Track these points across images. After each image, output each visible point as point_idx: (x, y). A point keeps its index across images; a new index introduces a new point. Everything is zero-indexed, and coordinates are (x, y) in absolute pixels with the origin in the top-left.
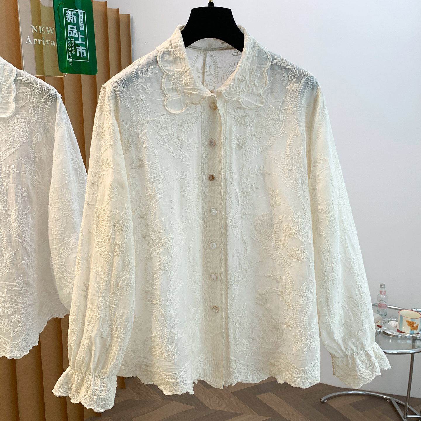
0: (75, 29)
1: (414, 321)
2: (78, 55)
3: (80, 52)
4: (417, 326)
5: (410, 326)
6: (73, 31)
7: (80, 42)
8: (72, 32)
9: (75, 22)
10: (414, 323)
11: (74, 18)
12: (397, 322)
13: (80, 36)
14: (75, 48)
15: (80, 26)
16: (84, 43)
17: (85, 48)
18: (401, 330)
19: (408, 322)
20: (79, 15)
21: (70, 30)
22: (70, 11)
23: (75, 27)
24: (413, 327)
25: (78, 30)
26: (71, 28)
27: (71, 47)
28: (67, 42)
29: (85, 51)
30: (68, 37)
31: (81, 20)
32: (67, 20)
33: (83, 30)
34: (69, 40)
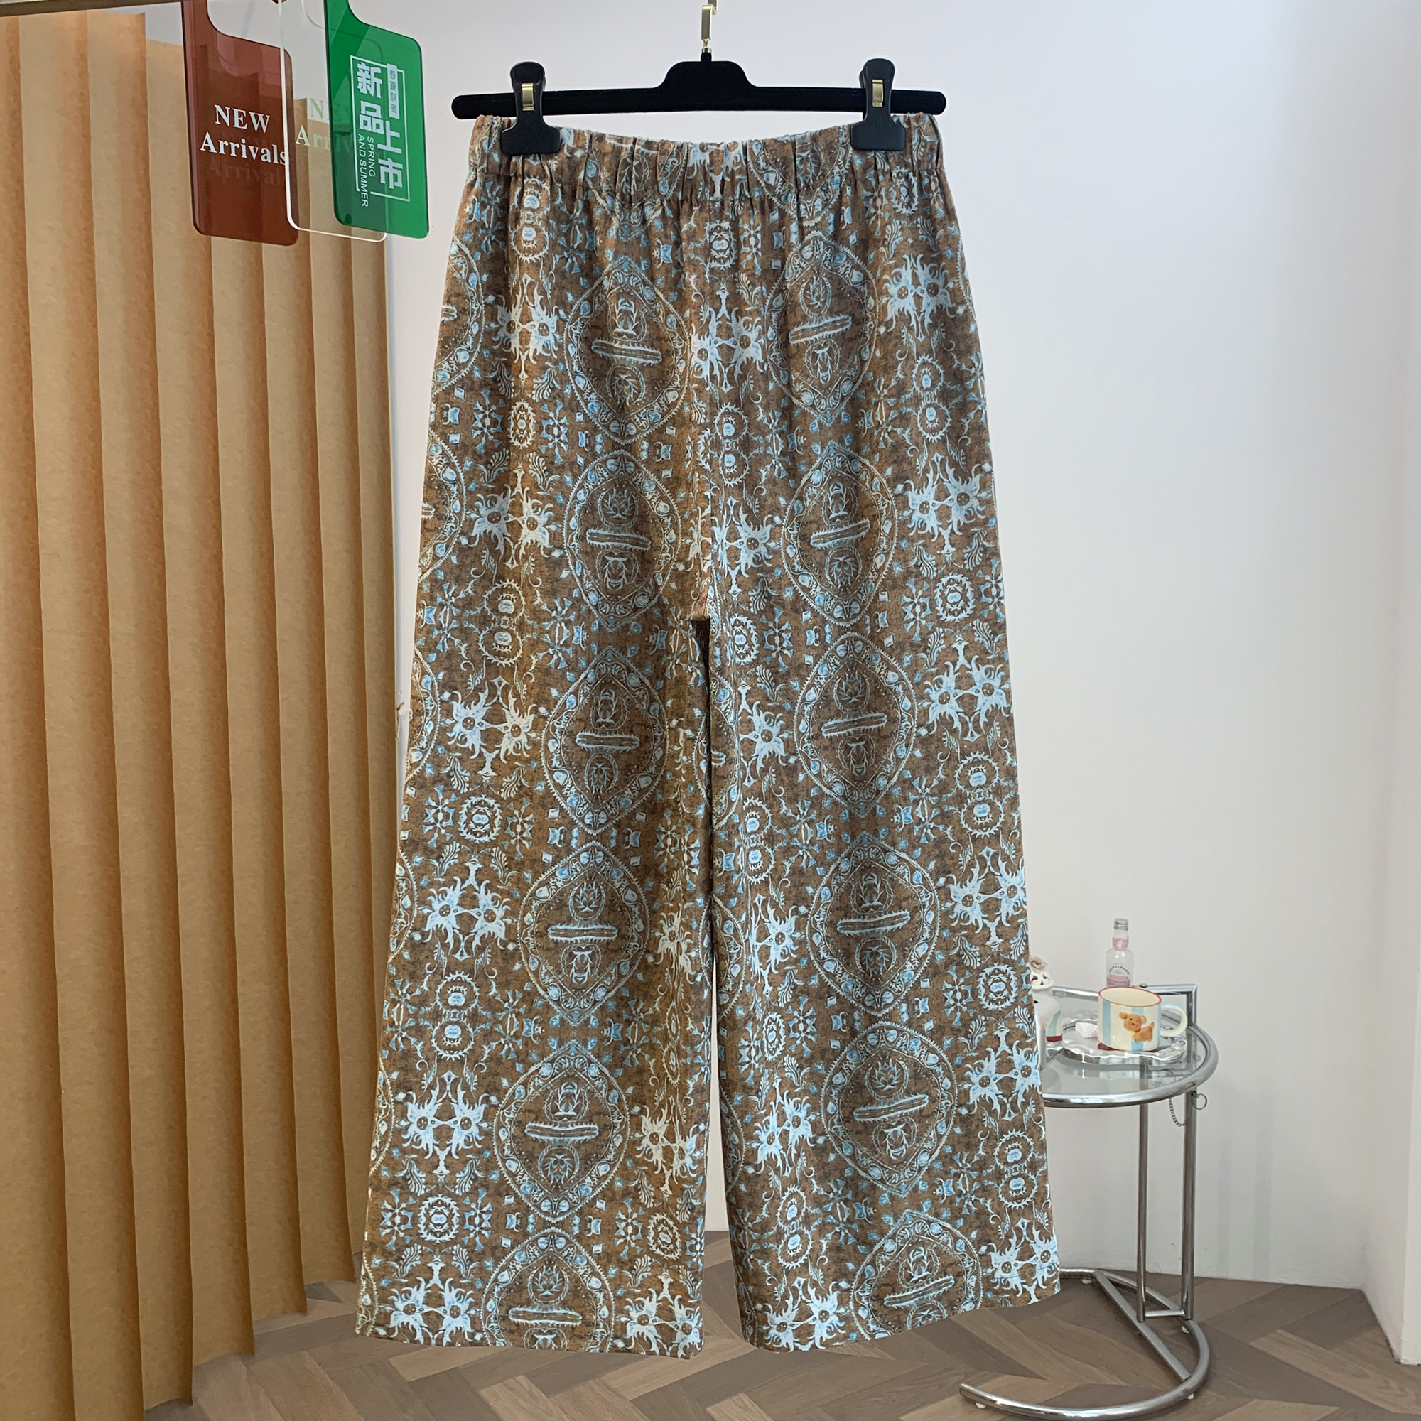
0: (378, 114)
2: (383, 181)
3: (387, 175)
6: (372, 117)
7: (389, 148)
8: (369, 120)
9: (379, 96)
11: (375, 83)
14: (376, 162)
15: (390, 107)
16: (399, 151)
17: (401, 166)
18: (1109, 1045)
20: (389, 79)
21: (366, 115)
22: (367, 64)
23: (378, 108)
25: (385, 116)
26: (367, 109)
27: (366, 159)
28: (358, 145)
29: (399, 173)
30: (359, 131)
31: (393, 92)
32: (359, 87)
33: (397, 117)
34: (362, 138)
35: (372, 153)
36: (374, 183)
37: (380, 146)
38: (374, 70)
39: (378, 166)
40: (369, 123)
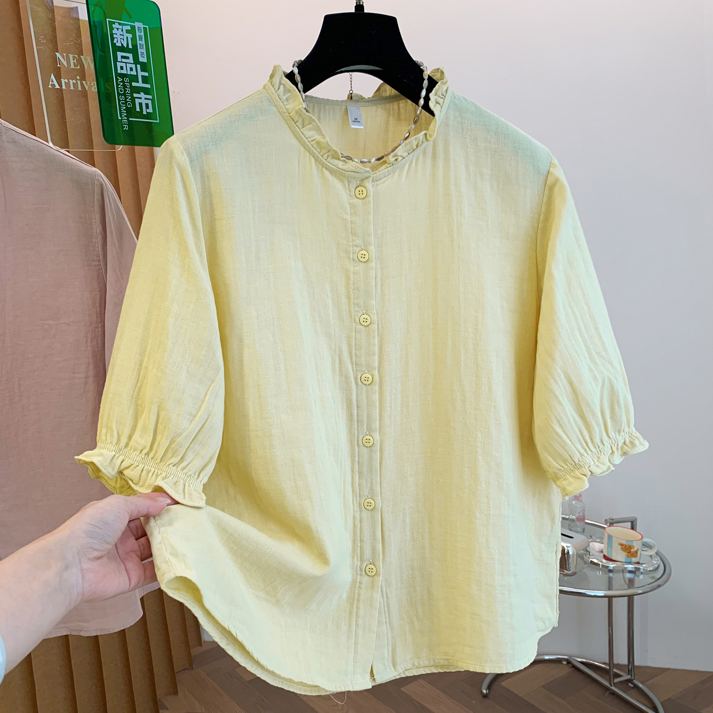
0: (131, 60)
1: (630, 544)
2: (138, 109)
3: (141, 104)
4: (636, 552)
5: (625, 551)
6: (126, 63)
7: (140, 84)
8: (125, 65)
9: (130, 47)
10: (631, 547)
11: (127, 37)
12: (603, 545)
13: (140, 74)
14: (132, 96)
15: (139, 54)
16: (148, 86)
17: (150, 97)
18: (610, 558)
19: (622, 545)
20: (137, 33)
21: (122, 62)
22: (120, 24)
23: (130, 55)
24: (630, 552)
25: (136, 61)
26: (123, 57)
27: (124, 94)
28: (117, 85)
29: (150, 102)
30: (118, 75)
31: (141, 42)
32: (115, 41)
33: (145, 60)
34: (120, 80)
35: (128, 91)
36: (131, 112)
37: (134, 84)
38: (126, 28)
39: (133, 99)
40: (125, 68)
